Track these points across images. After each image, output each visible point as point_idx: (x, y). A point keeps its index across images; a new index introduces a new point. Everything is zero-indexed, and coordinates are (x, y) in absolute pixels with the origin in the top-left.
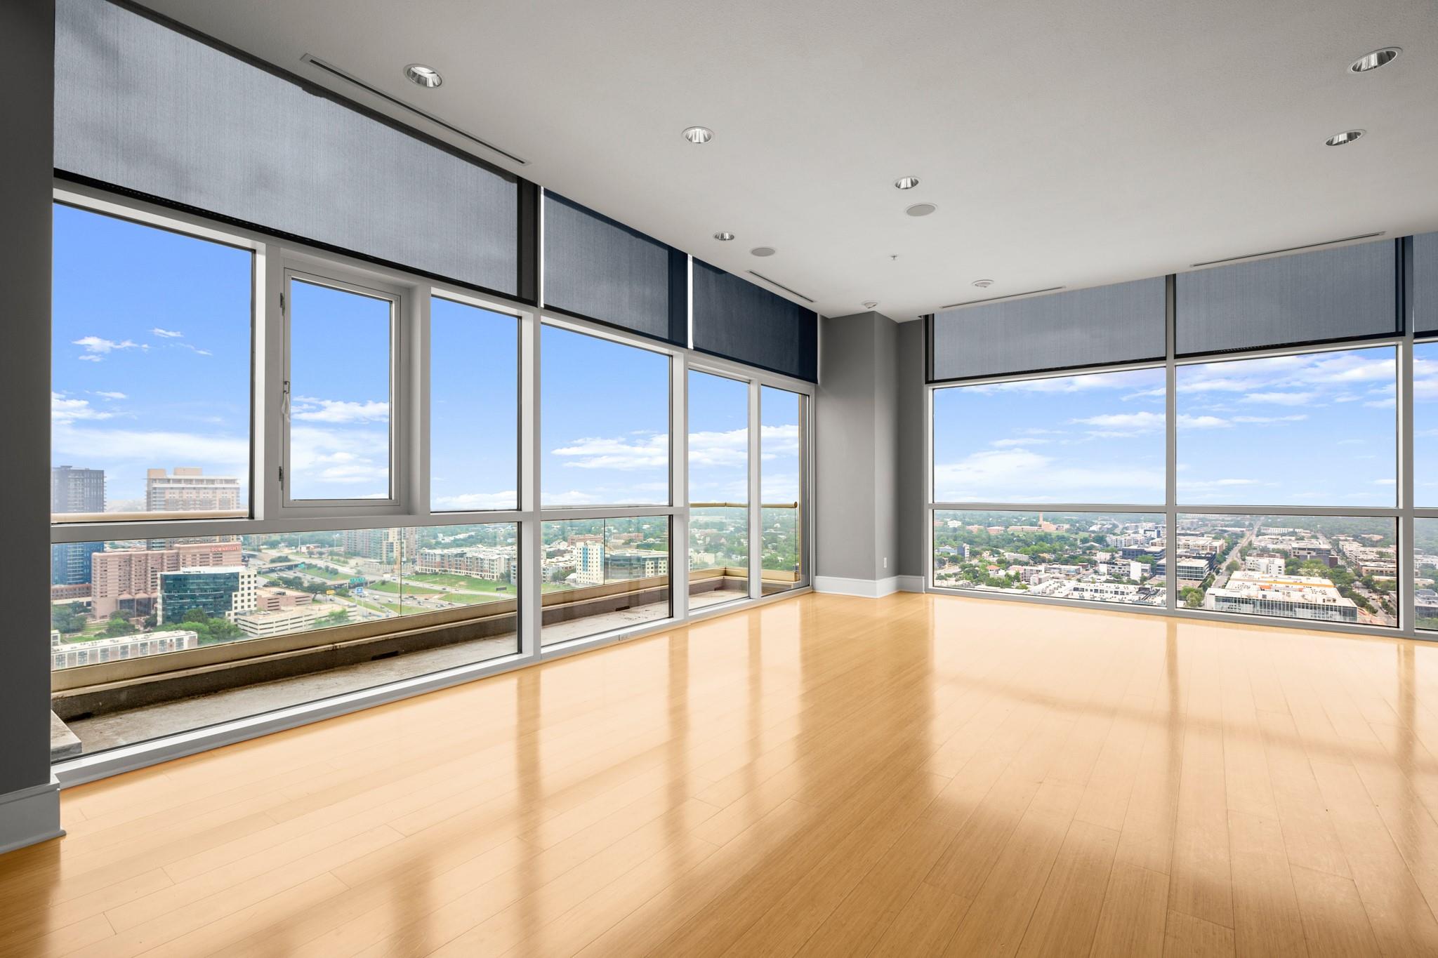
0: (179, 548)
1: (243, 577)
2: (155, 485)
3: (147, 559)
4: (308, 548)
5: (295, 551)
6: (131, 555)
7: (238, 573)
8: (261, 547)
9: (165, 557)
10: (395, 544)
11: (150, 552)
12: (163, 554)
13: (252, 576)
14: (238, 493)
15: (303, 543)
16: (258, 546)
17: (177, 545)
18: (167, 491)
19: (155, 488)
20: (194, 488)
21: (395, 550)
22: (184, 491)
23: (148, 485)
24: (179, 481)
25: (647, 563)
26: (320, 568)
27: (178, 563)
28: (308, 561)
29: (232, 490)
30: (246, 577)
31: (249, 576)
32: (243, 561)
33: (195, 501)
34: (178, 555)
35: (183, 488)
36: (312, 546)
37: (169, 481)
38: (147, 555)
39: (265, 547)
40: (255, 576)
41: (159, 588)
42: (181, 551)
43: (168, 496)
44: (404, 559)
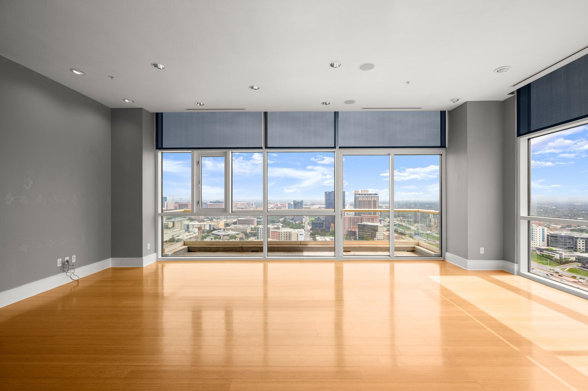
0: (362, 216)
1: (379, 227)
2: (357, 196)
3: (354, 219)
4: (400, 218)
5: (396, 219)
6: (351, 217)
7: (378, 225)
8: (386, 217)
9: (359, 218)
10: (432, 219)
11: (355, 217)
12: (358, 218)
13: (382, 227)
14: (378, 198)
15: (399, 217)
16: (385, 217)
17: (362, 215)
18: (359, 198)
19: (356, 197)
20: (366, 197)
21: (432, 222)
22: (364, 198)
23: (355, 196)
24: (362, 194)
25: (578, 240)
26: (404, 226)
27: (362, 221)
28: (400, 223)
29: (377, 198)
30: (380, 227)
31: (381, 227)
32: (380, 221)
33: (366, 201)
34: (362, 218)
35: (363, 197)
36: (401, 218)
37: (360, 194)
38: (354, 217)
39: (387, 217)
40: (383, 227)
41: (357, 228)
42: (363, 217)
43: (360, 199)
44: (436, 226)
